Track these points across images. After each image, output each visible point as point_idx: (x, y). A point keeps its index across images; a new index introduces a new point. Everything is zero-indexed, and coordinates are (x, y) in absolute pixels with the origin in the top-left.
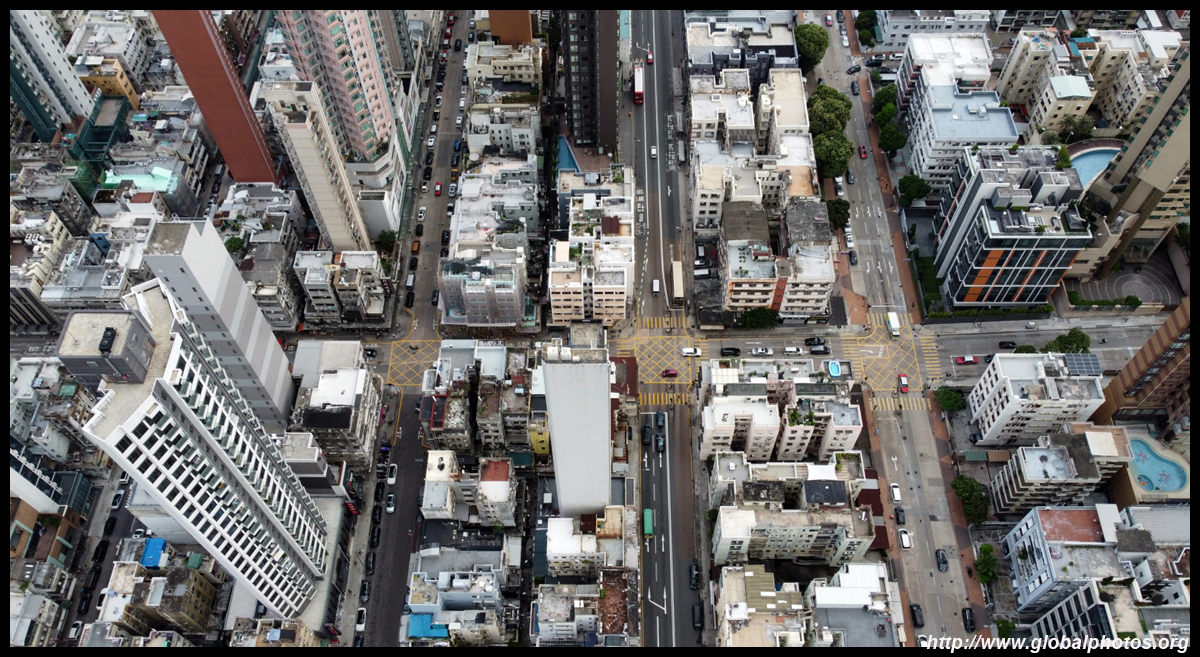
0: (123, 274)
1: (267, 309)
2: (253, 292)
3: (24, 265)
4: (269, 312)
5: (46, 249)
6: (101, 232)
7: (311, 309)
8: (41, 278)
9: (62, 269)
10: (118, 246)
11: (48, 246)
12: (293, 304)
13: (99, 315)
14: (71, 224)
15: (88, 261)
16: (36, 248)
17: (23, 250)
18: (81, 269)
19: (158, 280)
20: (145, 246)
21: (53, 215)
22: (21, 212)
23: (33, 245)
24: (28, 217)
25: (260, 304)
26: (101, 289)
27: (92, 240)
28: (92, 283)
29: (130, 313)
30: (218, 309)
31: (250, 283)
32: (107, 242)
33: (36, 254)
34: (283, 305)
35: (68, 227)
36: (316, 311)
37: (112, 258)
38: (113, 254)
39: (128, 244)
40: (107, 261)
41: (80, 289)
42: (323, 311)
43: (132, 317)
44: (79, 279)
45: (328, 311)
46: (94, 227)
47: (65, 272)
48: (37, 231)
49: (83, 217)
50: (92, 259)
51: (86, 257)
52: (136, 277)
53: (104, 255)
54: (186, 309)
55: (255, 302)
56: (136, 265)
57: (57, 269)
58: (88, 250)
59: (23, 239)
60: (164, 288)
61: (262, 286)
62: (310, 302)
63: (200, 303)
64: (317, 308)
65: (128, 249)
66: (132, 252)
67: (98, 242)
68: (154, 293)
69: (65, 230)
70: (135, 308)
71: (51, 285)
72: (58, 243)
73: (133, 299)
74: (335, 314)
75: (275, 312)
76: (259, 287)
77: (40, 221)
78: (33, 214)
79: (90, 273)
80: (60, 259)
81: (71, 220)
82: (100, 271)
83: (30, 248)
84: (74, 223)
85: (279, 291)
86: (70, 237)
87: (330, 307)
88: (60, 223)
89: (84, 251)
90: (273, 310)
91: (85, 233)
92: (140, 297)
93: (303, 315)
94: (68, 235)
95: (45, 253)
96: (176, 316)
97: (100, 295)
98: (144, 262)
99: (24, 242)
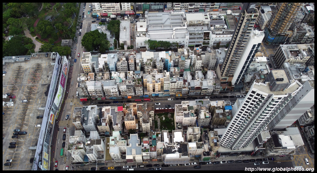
10: (307, 74)
54: (296, 95)
64: (310, 130)
81: (310, 61)
92: (295, 83)
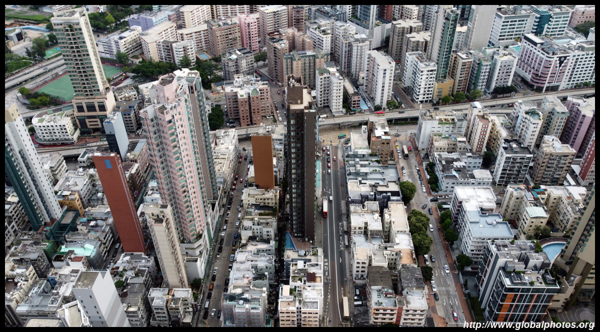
0: (60, 298)
1: (131, 319)
2: (125, 309)
3: (11, 293)
4: (132, 320)
5: (24, 284)
6: (54, 276)
7: (154, 319)
8: (18, 300)
9: (29, 295)
11: (26, 283)
12: (145, 316)
13: (43, 320)
14: (39, 272)
15: (44, 291)
16: (19, 284)
17: (13, 284)
18: (40, 295)
19: (77, 302)
20: (74, 284)
21: (31, 267)
22: (16, 265)
23: (18, 282)
24: (18, 268)
25: (128, 316)
26: (47, 306)
27: (48, 281)
28: (44, 303)
29: (60, 319)
30: (106, 318)
31: (124, 305)
32: (55, 281)
33: (18, 287)
34: (140, 316)
35: (37, 273)
36: (156, 320)
37: (56, 290)
38: (57, 287)
39: (66, 283)
40: (54, 291)
41: (37, 306)
42: (160, 320)
43: (60, 321)
44: (37, 301)
45: (163, 321)
46: (51, 273)
47: (31, 297)
48: (22, 275)
49: (46, 268)
50: (46, 290)
51: (43, 289)
52: (66, 300)
53: (53, 288)
55: (126, 315)
56: (67, 294)
57: (27, 295)
58: (45, 285)
59: (13, 279)
60: (79, 306)
61: (131, 306)
62: (154, 315)
63: (97, 314)
65: (65, 285)
66: (67, 287)
67: (51, 281)
68: (74, 309)
69: (36, 275)
70: (63, 316)
71: (23, 303)
72: (30, 282)
73: (63, 312)
74: (166, 322)
75: (136, 321)
76: (129, 307)
77: (24, 270)
78: (21, 266)
79: (44, 297)
80: (30, 289)
82: (49, 296)
83: (16, 284)
84: (41, 271)
85: (139, 309)
86: (38, 278)
87: (164, 318)
88: (34, 271)
89: (43, 286)
90: (134, 319)
91: (46, 277)
93: (149, 322)
94: (36, 278)
95: (23, 286)
96: (83, 321)
97: (46, 309)
98: (72, 292)
99: (14, 281)
